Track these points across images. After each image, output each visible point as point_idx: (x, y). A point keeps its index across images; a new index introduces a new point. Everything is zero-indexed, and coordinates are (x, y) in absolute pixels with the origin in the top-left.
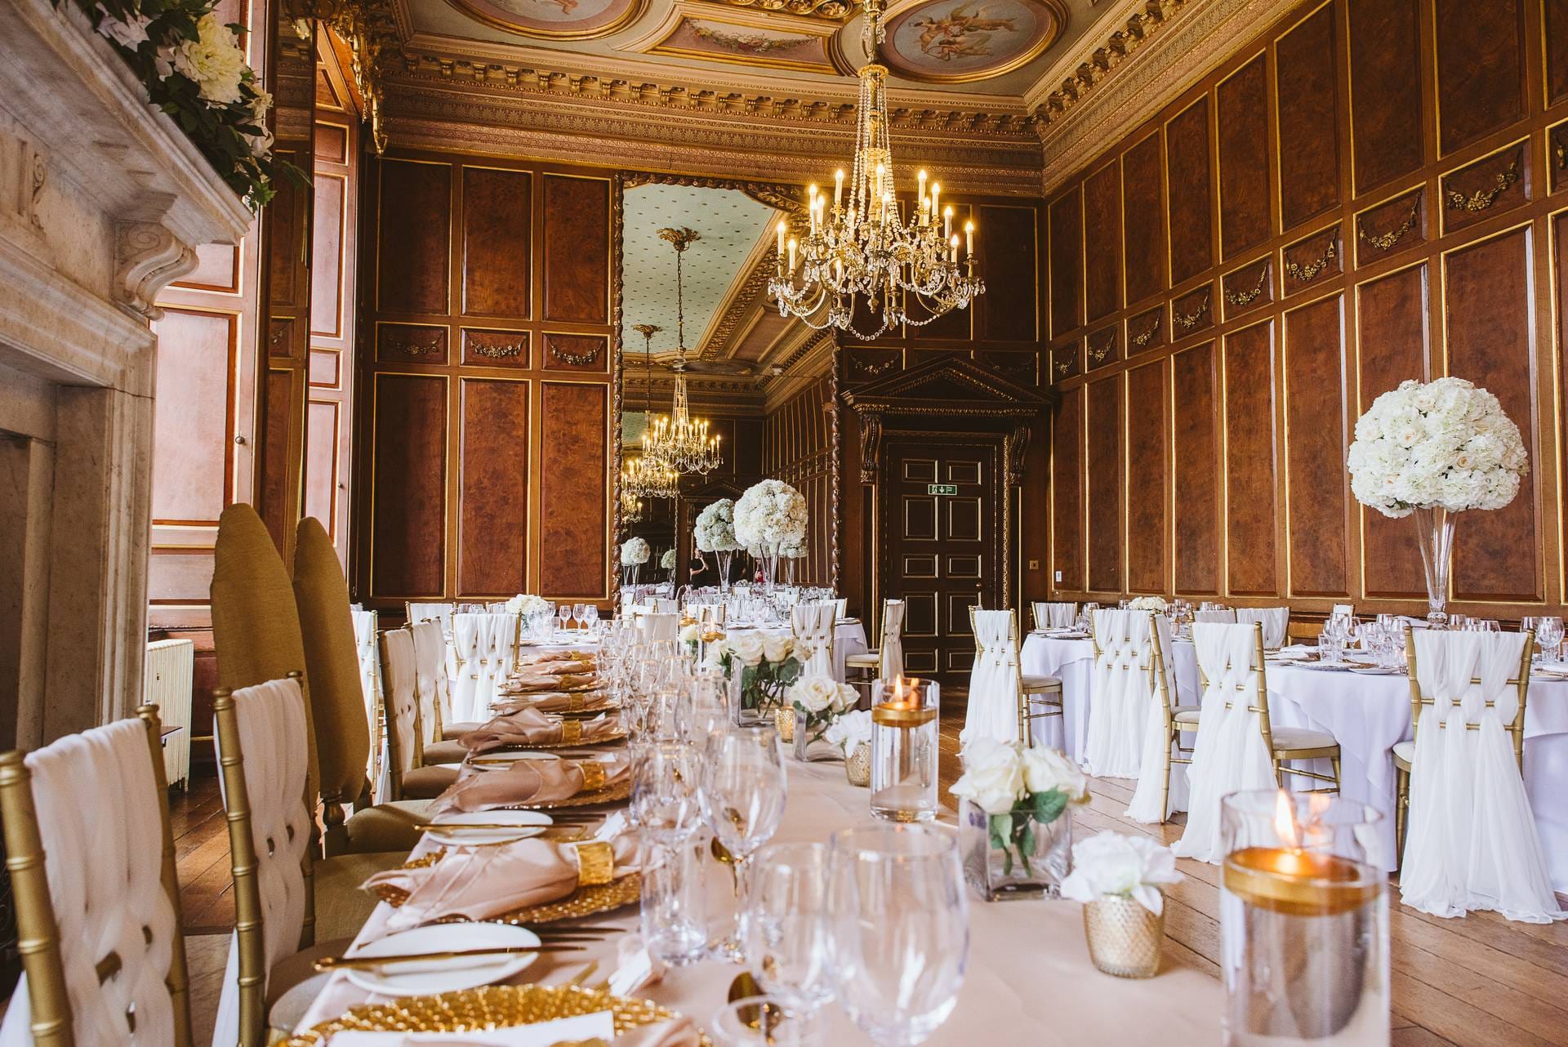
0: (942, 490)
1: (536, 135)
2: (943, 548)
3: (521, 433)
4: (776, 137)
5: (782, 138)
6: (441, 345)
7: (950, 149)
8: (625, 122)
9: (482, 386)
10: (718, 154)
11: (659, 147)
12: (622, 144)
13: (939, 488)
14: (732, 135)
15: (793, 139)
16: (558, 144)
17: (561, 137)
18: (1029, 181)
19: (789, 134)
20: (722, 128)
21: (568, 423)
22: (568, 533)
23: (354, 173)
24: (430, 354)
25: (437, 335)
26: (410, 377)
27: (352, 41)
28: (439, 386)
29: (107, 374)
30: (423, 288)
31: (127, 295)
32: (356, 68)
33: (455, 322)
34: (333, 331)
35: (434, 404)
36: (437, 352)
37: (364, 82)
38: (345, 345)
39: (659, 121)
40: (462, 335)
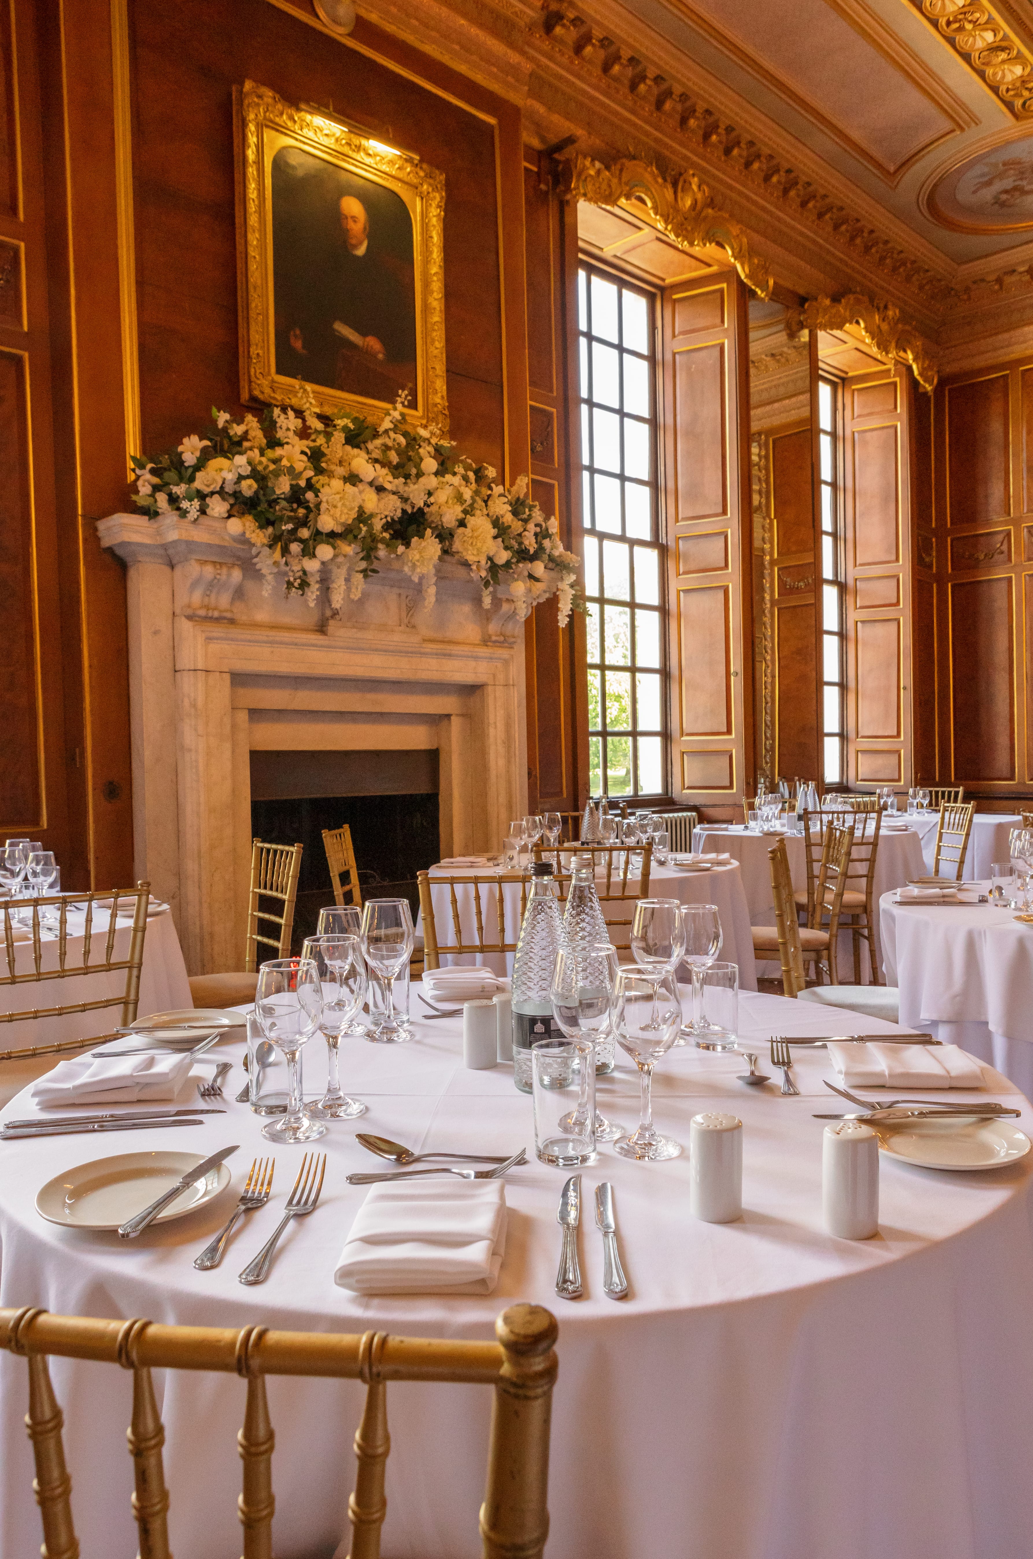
6: (1005, 547)
23: (905, 417)
24: (996, 557)
25: (1000, 537)
26: (980, 582)
27: (858, 323)
28: (1004, 585)
29: (481, 678)
30: (986, 497)
31: (490, 636)
32: (868, 340)
33: (1017, 522)
34: (894, 558)
35: (1000, 603)
36: (1002, 553)
37: (883, 346)
38: (903, 568)
40: (1024, 533)
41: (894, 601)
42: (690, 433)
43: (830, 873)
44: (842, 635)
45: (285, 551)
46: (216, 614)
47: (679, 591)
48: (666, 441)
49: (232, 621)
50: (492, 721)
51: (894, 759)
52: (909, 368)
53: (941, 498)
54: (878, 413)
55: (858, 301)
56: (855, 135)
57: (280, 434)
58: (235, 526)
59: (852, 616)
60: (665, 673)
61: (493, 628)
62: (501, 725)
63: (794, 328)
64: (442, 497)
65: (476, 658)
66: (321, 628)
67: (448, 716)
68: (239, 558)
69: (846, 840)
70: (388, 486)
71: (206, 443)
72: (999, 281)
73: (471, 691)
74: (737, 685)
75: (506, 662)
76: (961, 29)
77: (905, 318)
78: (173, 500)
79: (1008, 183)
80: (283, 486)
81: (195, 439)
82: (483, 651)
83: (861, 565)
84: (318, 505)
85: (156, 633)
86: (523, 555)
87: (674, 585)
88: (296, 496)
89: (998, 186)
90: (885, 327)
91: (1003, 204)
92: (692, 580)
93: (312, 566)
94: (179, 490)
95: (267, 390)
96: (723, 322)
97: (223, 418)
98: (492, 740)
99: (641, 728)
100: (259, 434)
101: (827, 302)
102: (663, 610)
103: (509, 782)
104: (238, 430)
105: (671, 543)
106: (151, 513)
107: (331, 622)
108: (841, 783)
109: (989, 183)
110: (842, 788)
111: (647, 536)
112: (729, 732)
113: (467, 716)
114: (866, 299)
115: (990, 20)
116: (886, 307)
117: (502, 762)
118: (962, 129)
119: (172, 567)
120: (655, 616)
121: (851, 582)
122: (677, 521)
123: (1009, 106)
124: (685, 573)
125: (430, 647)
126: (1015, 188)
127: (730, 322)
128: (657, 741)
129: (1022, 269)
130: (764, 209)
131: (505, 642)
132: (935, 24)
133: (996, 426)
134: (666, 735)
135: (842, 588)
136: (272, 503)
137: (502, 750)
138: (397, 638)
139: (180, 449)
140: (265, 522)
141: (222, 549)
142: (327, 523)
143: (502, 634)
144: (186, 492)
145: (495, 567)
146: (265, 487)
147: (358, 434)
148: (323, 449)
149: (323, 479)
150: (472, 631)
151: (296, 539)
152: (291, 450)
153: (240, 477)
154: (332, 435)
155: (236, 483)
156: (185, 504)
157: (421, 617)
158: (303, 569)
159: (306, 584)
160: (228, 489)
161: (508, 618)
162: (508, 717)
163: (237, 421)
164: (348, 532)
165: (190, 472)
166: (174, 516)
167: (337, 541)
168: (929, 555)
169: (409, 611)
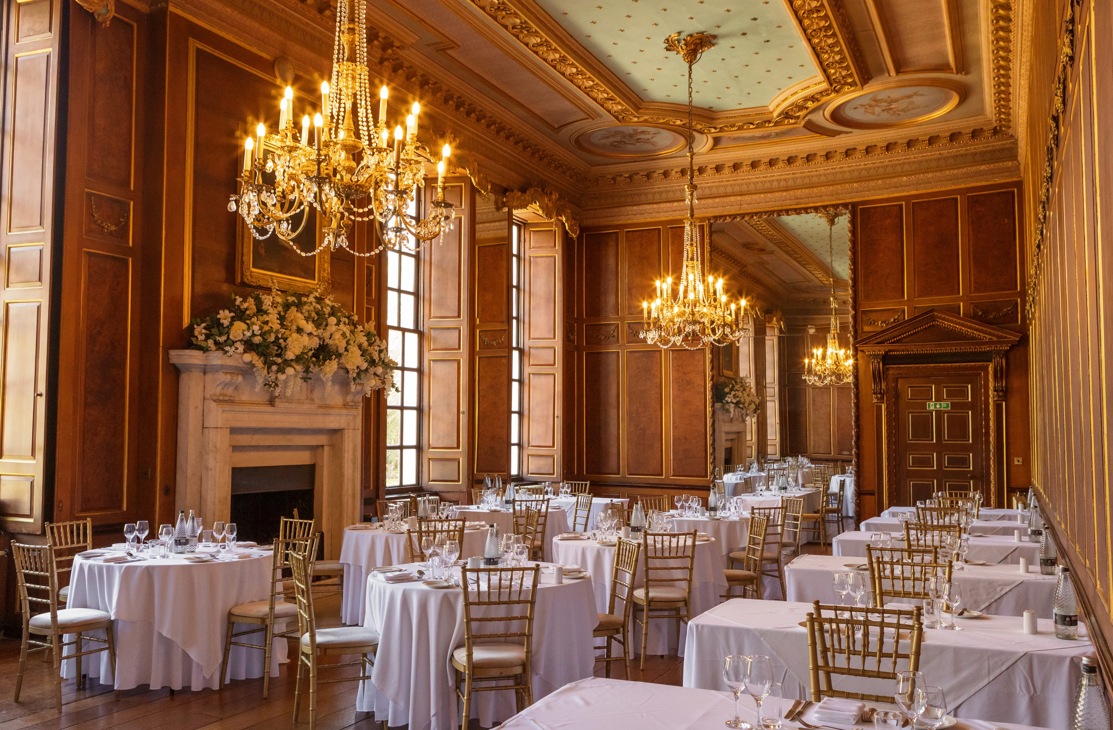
0: (938, 406)
1: (662, 205)
2: (940, 447)
3: (658, 380)
4: (809, 177)
5: (813, 176)
6: (615, 334)
7: (939, 159)
8: (712, 187)
9: (637, 355)
10: (770, 195)
11: (732, 198)
12: (710, 201)
13: (935, 405)
14: (779, 181)
15: (820, 175)
16: (674, 208)
17: (676, 204)
18: (1008, 170)
19: (818, 173)
20: (772, 178)
21: (684, 373)
22: (686, 439)
23: (560, 252)
24: (611, 339)
25: (613, 327)
26: (602, 353)
27: (535, 203)
28: (614, 356)
29: (342, 426)
30: (606, 303)
31: (348, 403)
32: (540, 212)
33: (622, 319)
34: (552, 336)
35: (613, 367)
36: (614, 336)
37: (549, 215)
38: (558, 343)
39: (733, 182)
40: (626, 327)
41: (553, 362)
42: (439, 267)
43: (528, 531)
44: (521, 381)
45: (269, 368)
46: (227, 398)
47: (430, 360)
48: (425, 268)
49: (232, 402)
50: (346, 449)
51: (550, 461)
52: (563, 224)
53: (580, 299)
54: (545, 247)
55: (536, 191)
56: (538, 112)
57: (264, 307)
58: (248, 357)
59: (527, 370)
60: (419, 409)
61: (349, 398)
62: (351, 452)
63: (500, 205)
64: (338, 336)
65: (340, 415)
66: (271, 402)
67: (322, 446)
68: (241, 370)
69: (536, 516)
70: (315, 333)
71: (233, 314)
72: (614, 179)
73: (335, 432)
74: (464, 419)
75: (355, 417)
76: (592, 91)
77: (561, 197)
78: (216, 343)
79: (618, 138)
80: (272, 338)
81: (227, 312)
82: (344, 412)
83: (533, 339)
84: (285, 347)
85: (196, 408)
86: (372, 363)
87: (427, 356)
88: (276, 342)
89: (612, 139)
90: (550, 205)
91: (615, 146)
92: (439, 354)
93: (282, 377)
94: (222, 339)
95: (249, 278)
96: (461, 205)
97: (239, 300)
98: (346, 460)
99: (405, 444)
100: (254, 307)
101: (519, 194)
102: (420, 371)
103: (354, 482)
104: (245, 305)
105: (426, 331)
106: (205, 350)
107: (277, 400)
108: (518, 475)
109: (607, 138)
110: (520, 480)
111: (411, 327)
112: (458, 447)
113: (332, 446)
114: (540, 190)
115: (605, 90)
116: (551, 193)
117: (350, 472)
118: (593, 119)
119: (205, 373)
120: (415, 374)
121: (526, 349)
122: (430, 318)
123: (617, 118)
124: (434, 350)
125: (321, 411)
126: (621, 141)
127: (465, 205)
128: (414, 451)
129: (626, 175)
130: (485, 140)
131: (355, 407)
132: (579, 87)
133: (611, 261)
134: (419, 448)
135: (522, 352)
136: (267, 347)
137: (350, 464)
138: (306, 407)
139: (218, 316)
140: (261, 354)
141: (236, 368)
142: (290, 355)
143: (353, 402)
144: (225, 341)
145: (361, 373)
146: (265, 340)
147: (299, 305)
148: (282, 314)
149: (288, 332)
150: (338, 400)
151: (275, 363)
152: (273, 317)
153: (254, 335)
154: (287, 306)
155: (250, 337)
156: (227, 348)
157: (316, 394)
158: (276, 378)
159: (277, 385)
160: (245, 339)
161: (357, 393)
162: (355, 446)
163: (245, 301)
164: (298, 359)
165: (226, 330)
166: (220, 353)
167: (293, 364)
168: (573, 335)
169: (312, 391)
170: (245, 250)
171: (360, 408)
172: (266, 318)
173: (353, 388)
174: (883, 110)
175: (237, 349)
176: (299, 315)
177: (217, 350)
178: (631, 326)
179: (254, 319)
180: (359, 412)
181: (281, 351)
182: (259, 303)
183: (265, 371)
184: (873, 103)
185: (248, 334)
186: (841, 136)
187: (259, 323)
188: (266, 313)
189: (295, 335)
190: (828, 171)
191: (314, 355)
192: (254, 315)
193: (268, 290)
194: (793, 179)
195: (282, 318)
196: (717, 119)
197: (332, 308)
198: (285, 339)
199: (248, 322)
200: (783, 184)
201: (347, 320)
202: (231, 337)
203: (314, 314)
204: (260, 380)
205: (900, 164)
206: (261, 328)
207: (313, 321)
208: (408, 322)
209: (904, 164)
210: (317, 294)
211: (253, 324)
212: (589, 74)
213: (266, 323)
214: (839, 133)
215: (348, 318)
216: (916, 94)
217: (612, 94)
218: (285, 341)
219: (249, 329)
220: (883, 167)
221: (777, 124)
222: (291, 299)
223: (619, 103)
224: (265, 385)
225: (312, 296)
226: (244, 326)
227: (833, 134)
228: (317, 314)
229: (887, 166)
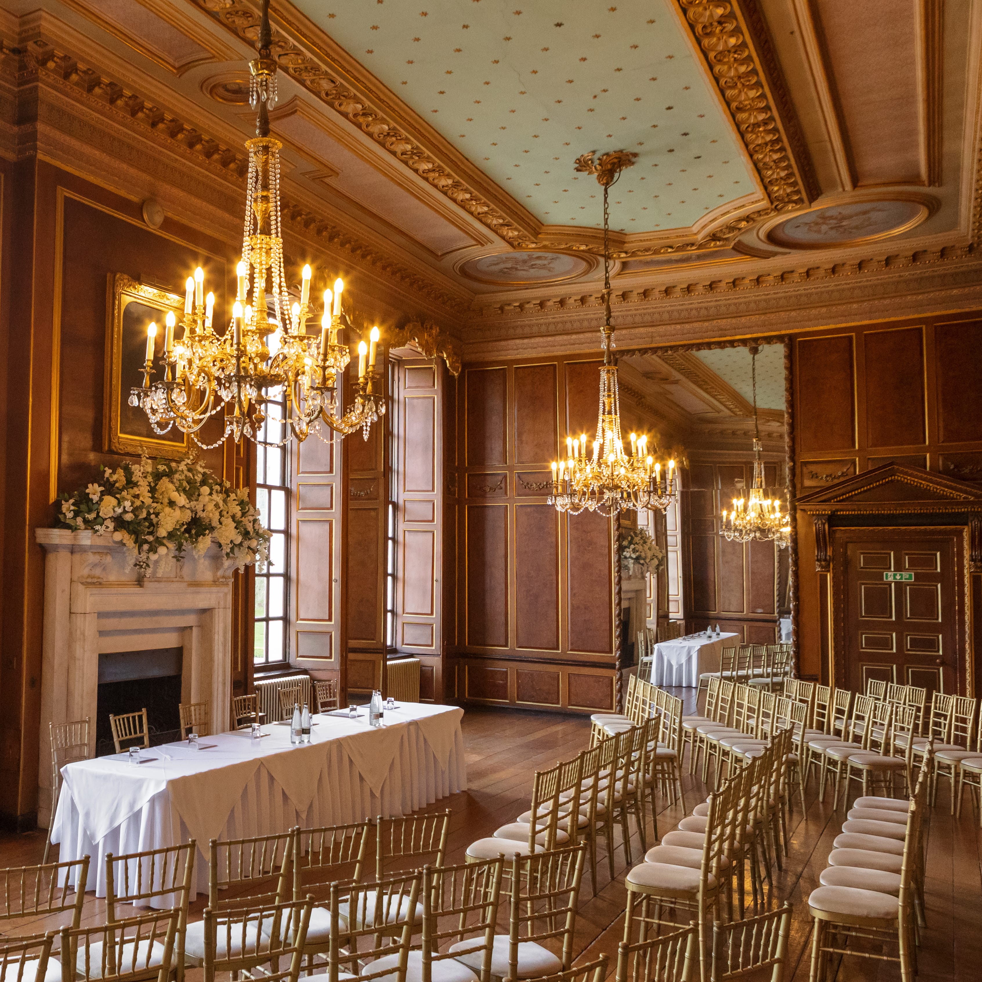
0: (898, 577)
1: (557, 338)
2: (899, 627)
3: (554, 540)
4: (735, 304)
5: (740, 303)
6: (503, 485)
7: (898, 283)
9: (529, 510)
10: (687, 326)
11: (642, 330)
13: (895, 575)
14: (698, 309)
15: (749, 302)
16: (572, 341)
19: (747, 300)
20: (691, 306)
22: (586, 608)
23: (440, 392)
24: (498, 490)
25: (500, 478)
26: (486, 507)
27: (414, 339)
28: (502, 511)
29: (212, 605)
30: (491, 449)
31: (218, 579)
32: (419, 349)
33: (511, 469)
34: (431, 488)
35: (500, 523)
36: (501, 488)
37: (428, 352)
38: (437, 496)
39: (643, 311)
40: (515, 478)
41: (431, 519)
44: (395, 540)
45: (140, 547)
46: (95, 580)
47: (299, 521)
49: (101, 584)
50: (217, 630)
51: (428, 630)
52: (444, 361)
53: (461, 445)
54: (422, 387)
55: (415, 326)
56: (420, 239)
57: (134, 479)
58: (118, 536)
59: (402, 526)
60: (287, 576)
61: (220, 573)
62: (221, 634)
64: (210, 507)
65: (210, 593)
66: (140, 582)
67: (191, 627)
68: (109, 550)
70: (188, 506)
71: (102, 488)
72: (501, 308)
73: (205, 612)
74: (336, 587)
75: (226, 594)
76: (486, 217)
77: (442, 331)
78: (85, 521)
79: (510, 265)
80: (144, 514)
81: (96, 485)
82: (214, 589)
83: (408, 491)
84: (158, 522)
85: (63, 591)
86: (247, 535)
87: (295, 516)
88: (148, 518)
89: (502, 266)
90: (430, 339)
91: (506, 273)
92: (310, 514)
93: (153, 557)
94: (91, 516)
95: (117, 445)
97: (108, 471)
98: (216, 642)
100: (124, 479)
101: (397, 330)
102: (287, 533)
104: (115, 477)
105: (294, 488)
106: (73, 528)
107: (146, 580)
108: (392, 646)
109: (497, 264)
110: (393, 652)
111: (278, 483)
112: (330, 619)
113: (201, 626)
114: (419, 324)
115: (501, 216)
116: (431, 328)
117: (221, 655)
118: (483, 245)
119: (73, 554)
121: (401, 502)
122: (299, 473)
123: (511, 244)
124: (303, 509)
125: (190, 589)
126: (513, 268)
129: (516, 304)
131: (225, 583)
132: (472, 214)
133: (498, 402)
134: (286, 619)
135: (395, 507)
136: (138, 523)
137: (221, 647)
138: (175, 586)
139: (87, 491)
140: (132, 533)
141: (105, 547)
142: (162, 532)
143: (223, 577)
144: (95, 519)
145: (235, 546)
146: (136, 516)
147: (170, 474)
148: (153, 485)
149: (159, 506)
150: (208, 576)
151: (146, 542)
152: (143, 490)
153: (125, 512)
154: (158, 476)
155: (121, 513)
156: (97, 527)
157: (186, 571)
158: (148, 558)
159: (148, 565)
160: (115, 516)
161: (229, 567)
162: (225, 627)
163: (114, 472)
164: (171, 535)
165: (96, 506)
166: (89, 533)
167: (165, 541)
168: (454, 486)
169: (181, 568)
170: (113, 414)
171: (231, 584)
172: (136, 491)
173: (227, 563)
174: (832, 228)
175: (107, 527)
176: (171, 486)
177: (86, 529)
178: (523, 476)
179: (124, 493)
180: (228, 590)
181: (153, 527)
182: (128, 473)
183: (136, 551)
184: (820, 221)
185: (119, 510)
186: (776, 258)
187: (129, 497)
188: (136, 484)
189: (168, 510)
190: (759, 298)
191: (188, 531)
192: (124, 488)
193: (137, 457)
194: (716, 307)
195: (153, 490)
196: (629, 242)
197: (204, 474)
198: (157, 515)
199: (118, 496)
200: (703, 312)
201: (218, 487)
202: (101, 514)
203: (185, 484)
204: (131, 561)
205: (849, 289)
206: (133, 503)
207: (184, 490)
208: (274, 479)
209: (854, 288)
210: (189, 462)
211: (124, 499)
212: (484, 199)
213: (137, 496)
214: (775, 254)
215: (221, 485)
216: (873, 209)
217: (509, 219)
218: (157, 516)
219: (119, 504)
220: (828, 292)
221: (700, 247)
222: (161, 468)
223: (516, 229)
224: (136, 565)
225: (183, 463)
226: (114, 501)
227: (766, 255)
228: (189, 483)
229: (832, 291)
